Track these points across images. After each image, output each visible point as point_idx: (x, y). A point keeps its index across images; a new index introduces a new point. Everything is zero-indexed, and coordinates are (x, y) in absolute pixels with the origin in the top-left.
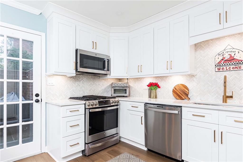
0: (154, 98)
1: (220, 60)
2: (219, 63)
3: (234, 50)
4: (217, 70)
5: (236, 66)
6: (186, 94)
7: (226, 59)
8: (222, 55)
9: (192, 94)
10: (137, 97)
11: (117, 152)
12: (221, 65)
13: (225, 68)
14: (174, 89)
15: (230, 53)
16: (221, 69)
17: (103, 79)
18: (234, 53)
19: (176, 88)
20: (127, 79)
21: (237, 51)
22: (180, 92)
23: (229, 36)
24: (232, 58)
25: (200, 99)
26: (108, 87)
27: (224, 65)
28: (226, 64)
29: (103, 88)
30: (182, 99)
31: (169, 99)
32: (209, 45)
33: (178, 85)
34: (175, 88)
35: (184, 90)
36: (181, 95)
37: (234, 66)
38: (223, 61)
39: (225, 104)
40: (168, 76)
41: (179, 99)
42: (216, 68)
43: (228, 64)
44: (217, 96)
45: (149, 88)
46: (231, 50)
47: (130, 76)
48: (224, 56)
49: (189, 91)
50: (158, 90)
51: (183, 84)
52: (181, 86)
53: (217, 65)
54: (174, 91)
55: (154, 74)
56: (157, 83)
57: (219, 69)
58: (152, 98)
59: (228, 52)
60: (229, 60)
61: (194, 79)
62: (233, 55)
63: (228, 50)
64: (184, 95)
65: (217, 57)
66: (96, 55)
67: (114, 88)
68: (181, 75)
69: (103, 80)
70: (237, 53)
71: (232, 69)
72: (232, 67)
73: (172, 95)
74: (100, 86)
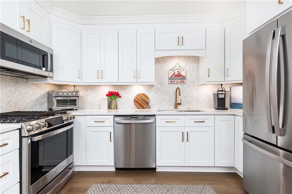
0: (115, 109)
1: (172, 74)
2: (171, 77)
3: (181, 68)
4: (170, 83)
5: (182, 81)
6: (147, 103)
7: (176, 74)
8: (173, 71)
9: (151, 103)
10: (90, 109)
11: (79, 190)
12: (173, 79)
13: (175, 81)
14: (136, 99)
15: (178, 70)
16: (173, 82)
17: (33, 84)
18: (181, 70)
19: (138, 97)
20: (74, 86)
21: (182, 69)
22: (142, 101)
23: (177, 57)
24: (179, 74)
25: (158, 107)
26: (42, 97)
27: (174, 78)
28: (176, 78)
29: (34, 98)
30: (144, 108)
31: (130, 108)
32: (164, 61)
33: (139, 94)
34: (136, 97)
35: (145, 99)
36: (142, 104)
37: (181, 81)
38: (174, 76)
39: (176, 109)
40: (129, 85)
41: (141, 108)
42: (170, 81)
43: (177, 78)
44: (170, 104)
45: (108, 97)
46: (179, 68)
47: (84, 83)
48: (175, 72)
49: (149, 100)
50: (118, 99)
51: (144, 93)
52: (142, 95)
53: (170, 79)
54: (135, 101)
55: (119, 82)
56: (118, 92)
57: (171, 82)
58: (113, 109)
59: (177, 69)
60: (177, 75)
61: (153, 89)
62: (180, 72)
63: (177, 68)
64: (145, 104)
65: (170, 72)
66: (31, 41)
67: (57, 98)
68: (141, 85)
69: (33, 86)
70: (182, 70)
71: (179, 83)
72: (179, 81)
73: (134, 104)
74: (29, 95)
